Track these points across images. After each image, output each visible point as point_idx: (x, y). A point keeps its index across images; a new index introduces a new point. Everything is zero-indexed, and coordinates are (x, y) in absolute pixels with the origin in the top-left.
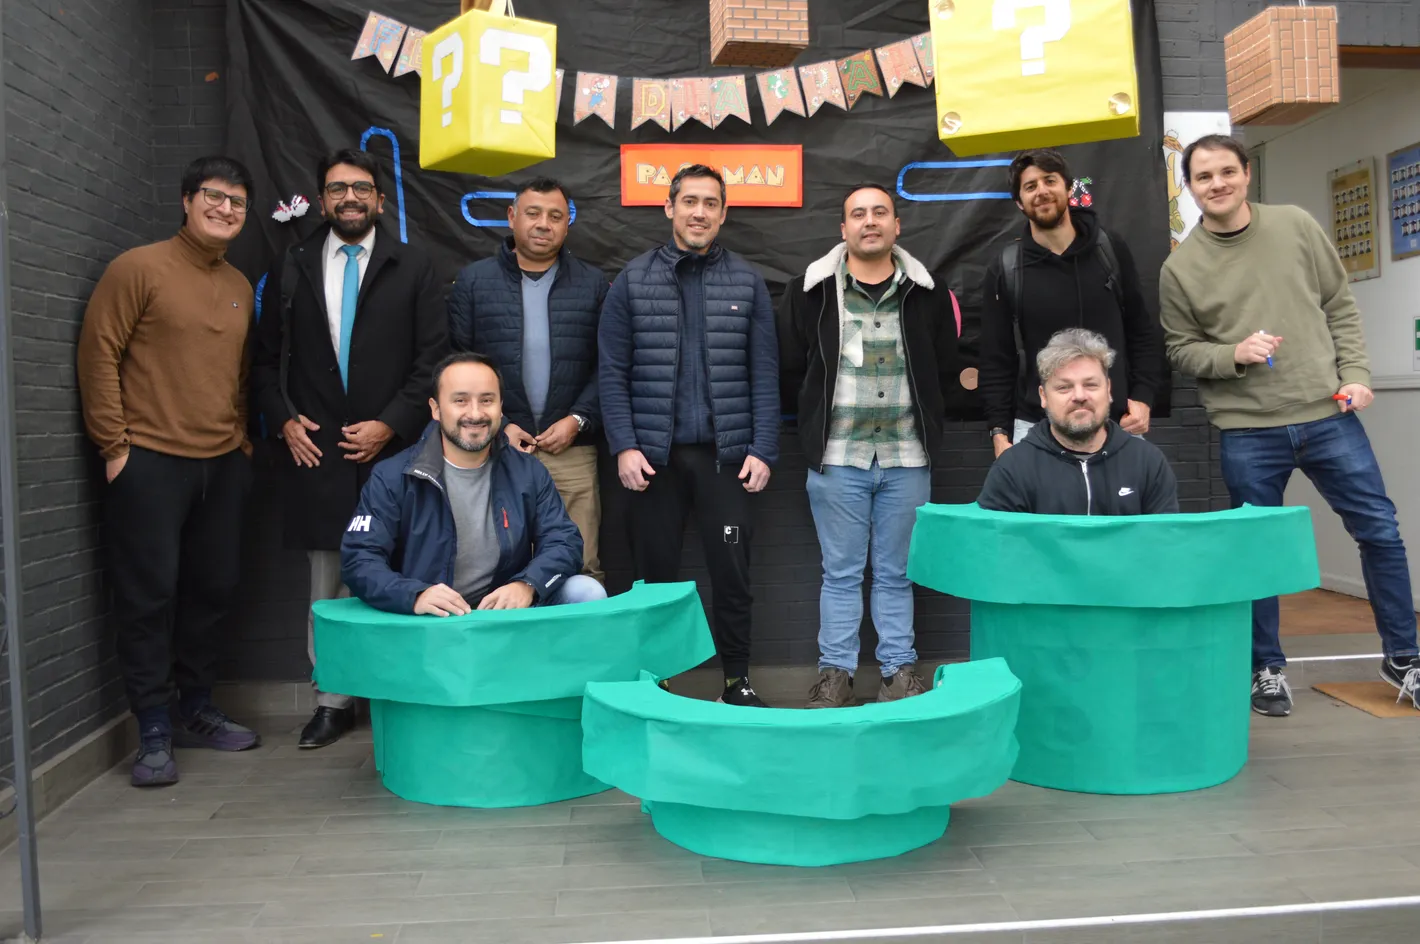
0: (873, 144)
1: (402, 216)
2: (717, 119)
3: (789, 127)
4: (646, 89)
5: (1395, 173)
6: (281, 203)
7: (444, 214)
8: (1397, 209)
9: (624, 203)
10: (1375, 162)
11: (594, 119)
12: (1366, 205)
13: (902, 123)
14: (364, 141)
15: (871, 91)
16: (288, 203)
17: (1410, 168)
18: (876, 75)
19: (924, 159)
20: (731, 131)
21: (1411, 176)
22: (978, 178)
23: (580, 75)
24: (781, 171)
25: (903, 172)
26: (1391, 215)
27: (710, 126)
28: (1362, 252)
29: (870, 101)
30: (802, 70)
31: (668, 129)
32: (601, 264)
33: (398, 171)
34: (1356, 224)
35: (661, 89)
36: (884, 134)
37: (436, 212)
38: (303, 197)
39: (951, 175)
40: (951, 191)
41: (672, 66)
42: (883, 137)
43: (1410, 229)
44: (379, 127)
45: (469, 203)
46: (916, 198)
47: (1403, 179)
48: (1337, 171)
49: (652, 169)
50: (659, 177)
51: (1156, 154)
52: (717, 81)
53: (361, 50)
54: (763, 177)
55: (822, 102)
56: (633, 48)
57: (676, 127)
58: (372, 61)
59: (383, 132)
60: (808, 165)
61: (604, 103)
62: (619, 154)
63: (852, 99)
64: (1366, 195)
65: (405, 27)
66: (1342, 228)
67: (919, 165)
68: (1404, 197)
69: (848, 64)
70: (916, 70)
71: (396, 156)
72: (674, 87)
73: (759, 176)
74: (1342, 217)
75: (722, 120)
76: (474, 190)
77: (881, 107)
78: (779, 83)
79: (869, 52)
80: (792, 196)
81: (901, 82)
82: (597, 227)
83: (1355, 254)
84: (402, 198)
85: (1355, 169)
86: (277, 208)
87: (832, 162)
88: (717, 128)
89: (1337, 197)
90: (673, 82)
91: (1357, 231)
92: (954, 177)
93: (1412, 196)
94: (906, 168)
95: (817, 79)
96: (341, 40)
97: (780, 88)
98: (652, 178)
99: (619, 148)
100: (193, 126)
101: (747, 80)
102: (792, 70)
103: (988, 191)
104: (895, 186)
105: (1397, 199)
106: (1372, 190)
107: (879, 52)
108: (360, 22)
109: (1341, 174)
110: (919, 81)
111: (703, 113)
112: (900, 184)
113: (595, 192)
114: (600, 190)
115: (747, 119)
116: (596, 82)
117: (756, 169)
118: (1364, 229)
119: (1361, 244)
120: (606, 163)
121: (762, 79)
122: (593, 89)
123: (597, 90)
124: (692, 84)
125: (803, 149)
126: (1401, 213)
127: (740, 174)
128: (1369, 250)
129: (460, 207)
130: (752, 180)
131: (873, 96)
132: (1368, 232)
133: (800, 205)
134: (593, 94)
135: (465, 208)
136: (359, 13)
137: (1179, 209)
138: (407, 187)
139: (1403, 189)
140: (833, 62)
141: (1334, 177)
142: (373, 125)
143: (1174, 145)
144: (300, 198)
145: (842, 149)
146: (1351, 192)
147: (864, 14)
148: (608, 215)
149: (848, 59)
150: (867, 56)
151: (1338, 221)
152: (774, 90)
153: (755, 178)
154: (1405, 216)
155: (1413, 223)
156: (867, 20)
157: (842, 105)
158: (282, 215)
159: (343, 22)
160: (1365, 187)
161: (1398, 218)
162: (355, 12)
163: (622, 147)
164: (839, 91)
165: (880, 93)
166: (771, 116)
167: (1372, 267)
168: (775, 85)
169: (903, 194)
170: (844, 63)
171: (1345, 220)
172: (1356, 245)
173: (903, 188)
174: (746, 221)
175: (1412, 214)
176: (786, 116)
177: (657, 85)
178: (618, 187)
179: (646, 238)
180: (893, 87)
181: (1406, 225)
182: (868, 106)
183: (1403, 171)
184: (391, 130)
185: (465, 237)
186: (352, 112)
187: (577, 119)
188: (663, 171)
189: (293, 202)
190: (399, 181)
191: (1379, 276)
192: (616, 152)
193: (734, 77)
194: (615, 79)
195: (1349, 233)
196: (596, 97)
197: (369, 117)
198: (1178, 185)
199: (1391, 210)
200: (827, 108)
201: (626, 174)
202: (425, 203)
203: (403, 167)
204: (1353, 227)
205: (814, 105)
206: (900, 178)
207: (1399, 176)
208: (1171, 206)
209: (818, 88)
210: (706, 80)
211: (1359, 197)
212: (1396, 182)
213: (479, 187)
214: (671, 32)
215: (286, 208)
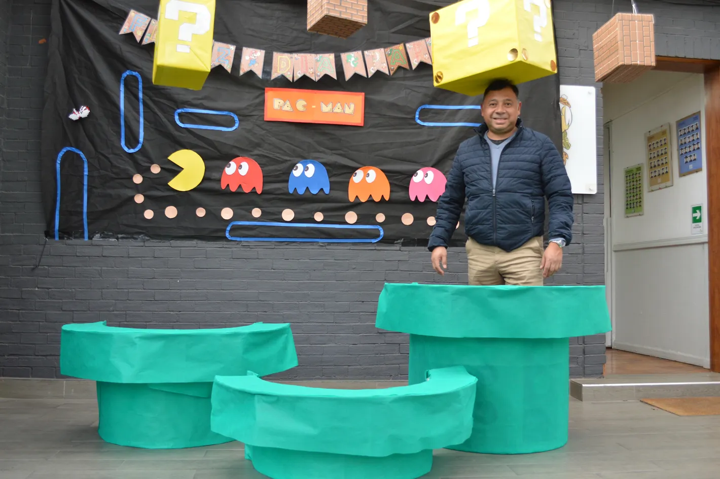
0: (403, 94)
1: (142, 120)
2: (318, 76)
3: (357, 83)
4: (281, 58)
5: (680, 131)
6: (74, 110)
7: (164, 120)
8: (682, 149)
9: (265, 120)
10: (670, 126)
11: (251, 74)
12: (666, 149)
13: (419, 84)
14: (123, 78)
15: (403, 66)
16: (78, 110)
17: (688, 128)
18: (406, 58)
19: (431, 103)
20: (326, 83)
21: (689, 132)
22: (459, 115)
23: (245, 49)
24: (352, 106)
25: (419, 110)
26: (679, 153)
27: (314, 79)
28: (663, 173)
29: (402, 71)
30: (366, 52)
31: (291, 81)
32: (251, 151)
33: (141, 95)
34: (660, 159)
35: (289, 59)
36: (409, 89)
37: (160, 118)
38: (87, 107)
39: (445, 113)
40: (445, 121)
41: (296, 48)
42: (410, 91)
43: (689, 159)
44: (131, 71)
45: (179, 115)
46: (426, 124)
47: (685, 133)
48: (650, 132)
49: (282, 102)
50: (286, 106)
51: (556, 106)
52: (319, 56)
53: (125, 30)
54: (343, 108)
55: (376, 70)
56: (275, 37)
57: (295, 79)
58: (131, 36)
59: (134, 73)
60: (368, 104)
61: (257, 65)
62: (264, 93)
63: (392, 70)
64: (665, 143)
65: (150, 19)
66: (653, 161)
67: (428, 107)
68: (685, 143)
69: (390, 50)
70: (427, 56)
71: (140, 86)
72: (296, 59)
73: (341, 108)
74: (652, 156)
75: (321, 77)
76: (183, 108)
77: (408, 75)
78: (353, 59)
79: (402, 44)
80: (358, 120)
81: (419, 61)
82: (249, 131)
83: (659, 175)
84: (143, 111)
85: (660, 130)
86: (71, 112)
87: (381, 102)
88: (319, 81)
89: (650, 145)
90: (295, 55)
91: (660, 163)
92: (446, 114)
93: (690, 142)
94: (420, 107)
95: (373, 57)
96: (115, 24)
97: (353, 62)
98: (281, 107)
99: (264, 89)
100: (30, 67)
101: (335, 57)
102: (360, 52)
103: (465, 122)
104: (415, 117)
105: (682, 144)
106: (668, 141)
107: (408, 45)
108: (126, 15)
109: (652, 134)
110: (429, 62)
111: (311, 73)
112: (417, 116)
113: (251, 112)
114: (253, 111)
115: (335, 78)
116: (253, 53)
117: (339, 104)
118: (664, 162)
119: (663, 169)
120: (257, 97)
121: (344, 56)
122: (251, 57)
123: (253, 57)
124: (306, 57)
125: (365, 95)
126: (684, 151)
127: (330, 106)
128: (667, 172)
129: (174, 116)
130: (336, 110)
131: (404, 69)
132: (666, 163)
133: (362, 125)
134: (251, 59)
135: (177, 118)
136: (125, 10)
137: (567, 137)
138: (145, 105)
139: (685, 139)
140: (382, 50)
141: (648, 135)
142: (128, 70)
143: (565, 103)
144: (85, 108)
145: (386, 96)
146: (657, 143)
147: (401, 25)
148: (257, 125)
149: (391, 48)
150: (401, 47)
151: (651, 158)
152: (350, 62)
153: (338, 109)
154: (686, 153)
155: (691, 156)
156: (403, 29)
157: (387, 72)
158: (74, 116)
159: (115, 14)
160: (665, 139)
161: (682, 154)
162: (123, 9)
163: (266, 88)
164: (385, 65)
165: (408, 67)
166: (348, 75)
167: (668, 180)
168: (351, 60)
169: (419, 121)
170: (388, 50)
171: (654, 157)
172: (659, 170)
173: (419, 119)
174: (332, 132)
175: (690, 151)
176: (356, 76)
177: (286, 56)
178: (263, 110)
179: (276, 138)
180: (415, 64)
181: (686, 157)
182: (401, 74)
183: (685, 129)
184: (138, 72)
185: (176, 133)
186: (117, 63)
187: (241, 73)
188: (288, 103)
189: (80, 110)
190: (141, 101)
191: (672, 186)
192: (263, 92)
193: (329, 54)
194: (263, 52)
195: (656, 165)
196: (252, 61)
197: (127, 65)
198: (567, 123)
199: (678, 150)
200: (378, 73)
201: (268, 104)
202: (155, 113)
203: (143, 93)
204: (658, 161)
205: (372, 72)
206: (417, 113)
207: (682, 132)
208: (563, 134)
209: (374, 63)
210: (313, 55)
211: (661, 145)
212: (681, 135)
213: (186, 106)
214: (296, 30)
215: (77, 113)
